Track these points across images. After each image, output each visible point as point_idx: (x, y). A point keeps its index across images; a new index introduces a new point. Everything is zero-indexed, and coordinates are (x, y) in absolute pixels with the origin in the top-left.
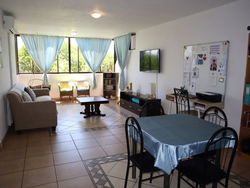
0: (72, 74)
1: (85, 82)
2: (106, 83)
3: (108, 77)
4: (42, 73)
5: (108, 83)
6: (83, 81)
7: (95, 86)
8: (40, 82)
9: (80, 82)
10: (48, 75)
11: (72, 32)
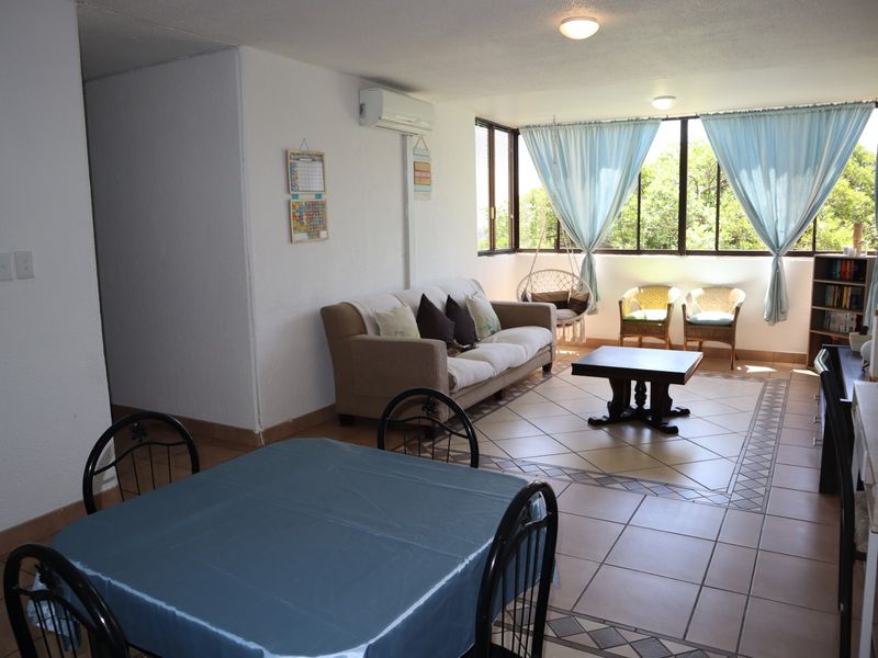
0: (690, 257)
1: (736, 291)
2: (830, 300)
3: (838, 276)
4: (579, 251)
5: (839, 306)
6: (729, 288)
7: (778, 309)
8: (565, 282)
9: (717, 290)
10: (598, 259)
11: (655, 99)
